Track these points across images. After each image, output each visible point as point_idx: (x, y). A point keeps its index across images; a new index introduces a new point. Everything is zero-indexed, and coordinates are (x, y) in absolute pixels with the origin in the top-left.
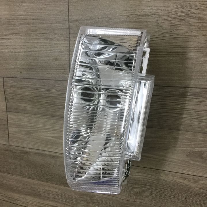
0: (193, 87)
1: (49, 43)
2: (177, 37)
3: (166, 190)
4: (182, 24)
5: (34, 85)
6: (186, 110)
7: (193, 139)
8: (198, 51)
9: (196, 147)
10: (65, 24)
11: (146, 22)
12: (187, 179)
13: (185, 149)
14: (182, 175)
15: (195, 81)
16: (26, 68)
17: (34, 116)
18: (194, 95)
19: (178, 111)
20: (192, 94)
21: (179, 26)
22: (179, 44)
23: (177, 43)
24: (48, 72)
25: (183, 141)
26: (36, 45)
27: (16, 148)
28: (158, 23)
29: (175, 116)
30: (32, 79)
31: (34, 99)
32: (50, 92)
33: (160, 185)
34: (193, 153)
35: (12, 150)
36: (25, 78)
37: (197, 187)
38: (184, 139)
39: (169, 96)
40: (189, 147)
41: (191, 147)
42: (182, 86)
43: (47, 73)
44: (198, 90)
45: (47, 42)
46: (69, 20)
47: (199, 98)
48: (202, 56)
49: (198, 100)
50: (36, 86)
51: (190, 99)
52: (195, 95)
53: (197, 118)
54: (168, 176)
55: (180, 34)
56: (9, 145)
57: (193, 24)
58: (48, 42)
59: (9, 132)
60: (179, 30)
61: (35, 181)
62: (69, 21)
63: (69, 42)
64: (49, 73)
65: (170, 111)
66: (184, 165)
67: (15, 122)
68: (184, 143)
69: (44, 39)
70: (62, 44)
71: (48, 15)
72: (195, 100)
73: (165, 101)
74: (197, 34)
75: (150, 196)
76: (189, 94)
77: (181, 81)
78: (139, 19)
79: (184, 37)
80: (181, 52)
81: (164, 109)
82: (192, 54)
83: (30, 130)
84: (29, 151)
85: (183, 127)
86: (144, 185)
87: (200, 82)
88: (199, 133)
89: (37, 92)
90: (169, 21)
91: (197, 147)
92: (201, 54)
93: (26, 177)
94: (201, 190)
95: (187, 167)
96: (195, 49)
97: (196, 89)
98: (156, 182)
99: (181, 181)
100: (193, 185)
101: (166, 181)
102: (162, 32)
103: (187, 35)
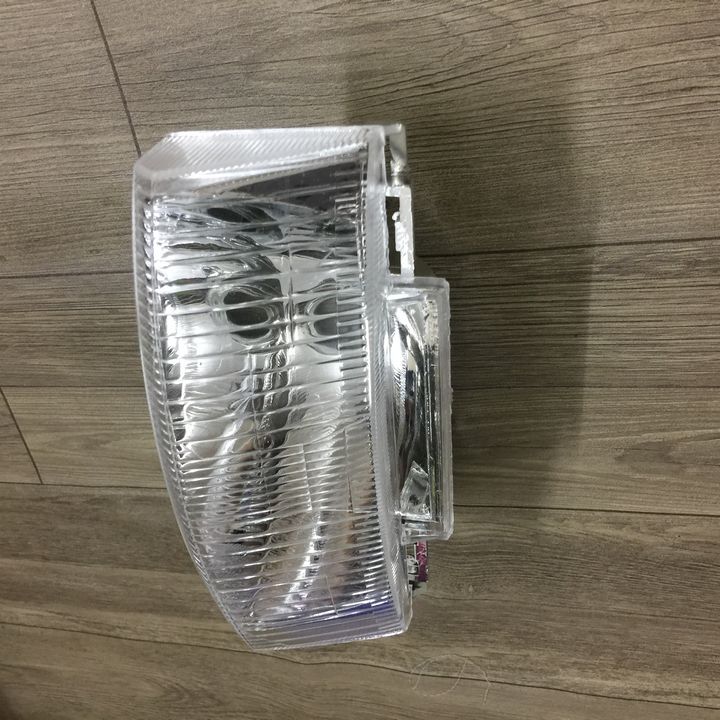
0: (608, 241)
1: (66, 147)
2: (522, 68)
3: (566, 559)
4: (532, 15)
5: (59, 297)
6: (594, 319)
7: (630, 406)
8: (609, 110)
9: (644, 431)
10: (99, 69)
11: (397, 23)
12: (630, 524)
13: (608, 439)
14: (609, 514)
15: (611, 221)
16: (12, 243)
17: (91, 391)
18: (615, 269)
19: (568, 328)
20: (607, 267)
21: (523, 23)
22: (533, 95)
23: (524, 91)
24: (92, 248)
25: (599, 417)
26: (19, 160)
27: (68, 490)
28: (442, 24)
29: (561, 345)
30: (47, 276)
31: (72, 341)
32: (118, 313)
33: (545, 549)
34: (637, 448)
35: (57, 498)
36: (22, 277)
37: (663, 545)
38: (599, 411)
39: (527, 281)
40: (620, 434)
41: (628, 433)
42: (567, 243)
43: (91, 252)
44: (626, 251)
45: (55, 144)
46: (108, 51)
47: (632, 277)
48: (625, 129)
49: (629, 284)
50: (64, 300)
51: (603, 283)
52: (619, 267)
53: (635, 342)
54: (566, 522)
55: (534, 53)
56: (42, 484)
57: (575, 11)
58: (58, 142)
59: (30, 448)
60: (528, 41)
61: (157, 574)
62: (110, 56)
63: (134, 135)
64: (98, 251)
65: (539, 329)
66: (612, 488)
67: (37, 417)
68: (604, 423)
69: (42, 135)
70: (111, 144)
71: (26, 43)
72: (621, 285)
73: (516, 299)
74: (596, 50)
75: (519, 580)
76: (596, 268)
77: (564, 228)
78: (368, 18)
79: (548, 68)
80: (546, 123)
81: (517, 324)
82: (588, 125)
83: (95, 435)
84: (112, 496)
85: (593, 374)
86: (494, 553)
87: (630, 222)
88: (650, 387)
89: (76, 317)
90: (481, 9)
91: (650, 431)
92: (621, 123)
93: (125, 565)
94: (678, 551)
95: (624, 492)
96: (599, 105)
97: (619, 248)
98: (529, 542)
99: (611, 531)
100: (650, 540)
101: (561, 536)
102: (462, 59)
103: (559, 55)
